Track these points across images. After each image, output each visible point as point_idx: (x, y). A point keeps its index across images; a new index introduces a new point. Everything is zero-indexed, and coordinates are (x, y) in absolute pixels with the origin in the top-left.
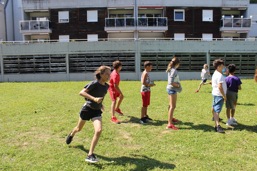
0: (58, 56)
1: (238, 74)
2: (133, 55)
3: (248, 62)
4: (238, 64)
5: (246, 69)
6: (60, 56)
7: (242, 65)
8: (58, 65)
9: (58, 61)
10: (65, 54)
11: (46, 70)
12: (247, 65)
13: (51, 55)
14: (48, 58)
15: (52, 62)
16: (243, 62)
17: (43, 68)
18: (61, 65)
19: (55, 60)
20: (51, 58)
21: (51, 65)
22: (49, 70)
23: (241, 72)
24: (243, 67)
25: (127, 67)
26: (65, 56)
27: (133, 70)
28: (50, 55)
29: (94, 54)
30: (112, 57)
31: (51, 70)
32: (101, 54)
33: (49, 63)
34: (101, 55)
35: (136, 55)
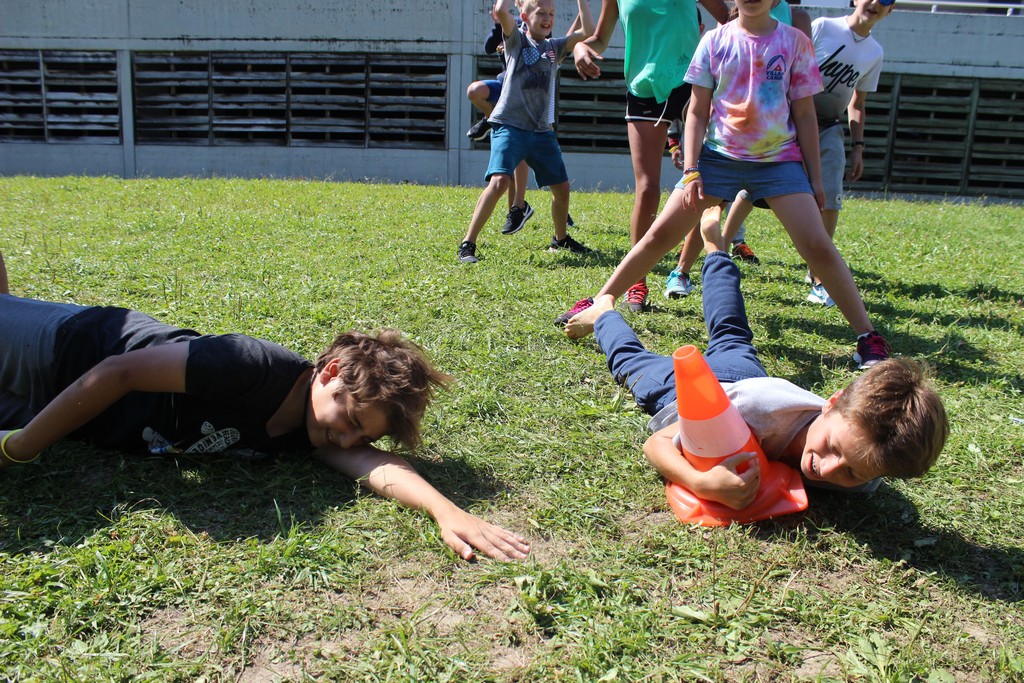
0: (81, 60)
1: (954, 182)
2: (437, 65)
3: (1009, 125)
4: (959, 132)
5: (997, 162)
6: (91, 60)
7: (978, 139)
8: (81, 105)
9: (82, 83)
10: (114, 52)
11: (24, 127)
12: (1001, 140)
13: (47, 53)
14: (34, 66)
15: (52, 89)
16: (982, 123)
17: (13, 117)
18: (97, 102)
19: (66, 79)
20: (51, 66)
21: (49, 101)
22: (41, 124)
23: (969, 173)
24: (982, 151)
25: (406, 121)
26: (113, 60)
27: (437, 140)
28: (44, 51)
29: (253, 52)
30: (335, 69)
31: (51, 127)
32: (285, 54)
33: (37, 89)
34: (282, 61)
35: (454, 65)
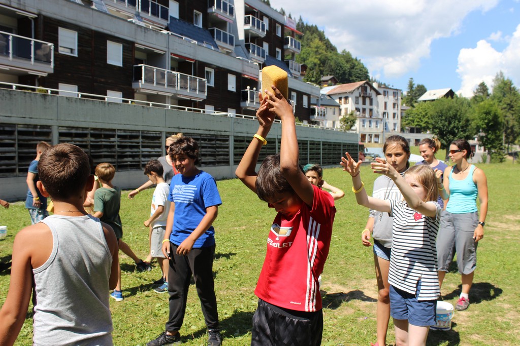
0: (152, 135)
6: (155, 135)
8: (151, 153)
9: (152, 144)
10: (161, 132)
11: (134, 163)
13: (143, 132)
14: (137, 137)
15: (143, 147)
17: (130, 159)
18: (156, 152)
19: (147, 143)
20: (143, 137)
21: (143, 152)
22: (139, 162)
25: (222, 157)
26: (160, 135)
27: (227, 162)
28: (142, 131)
29: (194, 134)
30: (210, 140)
31: (143, 163)
32: (200, 135)
33: (137, 147)
34: (199, 137)
